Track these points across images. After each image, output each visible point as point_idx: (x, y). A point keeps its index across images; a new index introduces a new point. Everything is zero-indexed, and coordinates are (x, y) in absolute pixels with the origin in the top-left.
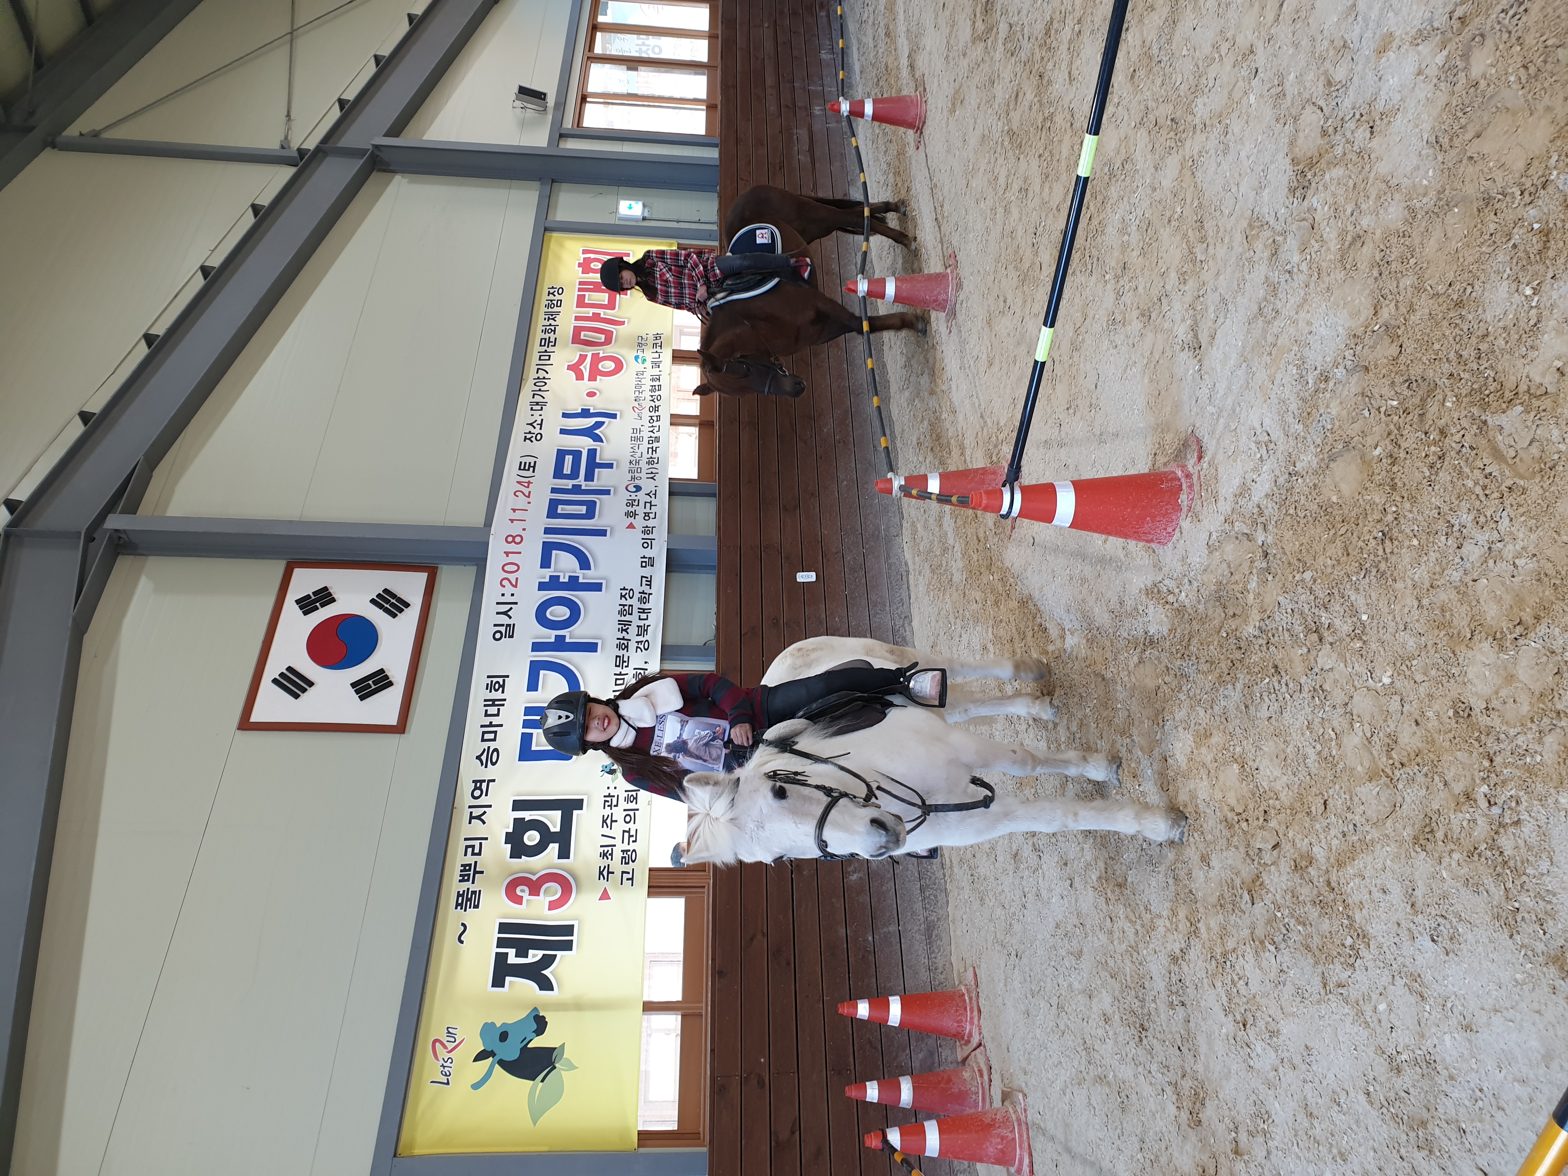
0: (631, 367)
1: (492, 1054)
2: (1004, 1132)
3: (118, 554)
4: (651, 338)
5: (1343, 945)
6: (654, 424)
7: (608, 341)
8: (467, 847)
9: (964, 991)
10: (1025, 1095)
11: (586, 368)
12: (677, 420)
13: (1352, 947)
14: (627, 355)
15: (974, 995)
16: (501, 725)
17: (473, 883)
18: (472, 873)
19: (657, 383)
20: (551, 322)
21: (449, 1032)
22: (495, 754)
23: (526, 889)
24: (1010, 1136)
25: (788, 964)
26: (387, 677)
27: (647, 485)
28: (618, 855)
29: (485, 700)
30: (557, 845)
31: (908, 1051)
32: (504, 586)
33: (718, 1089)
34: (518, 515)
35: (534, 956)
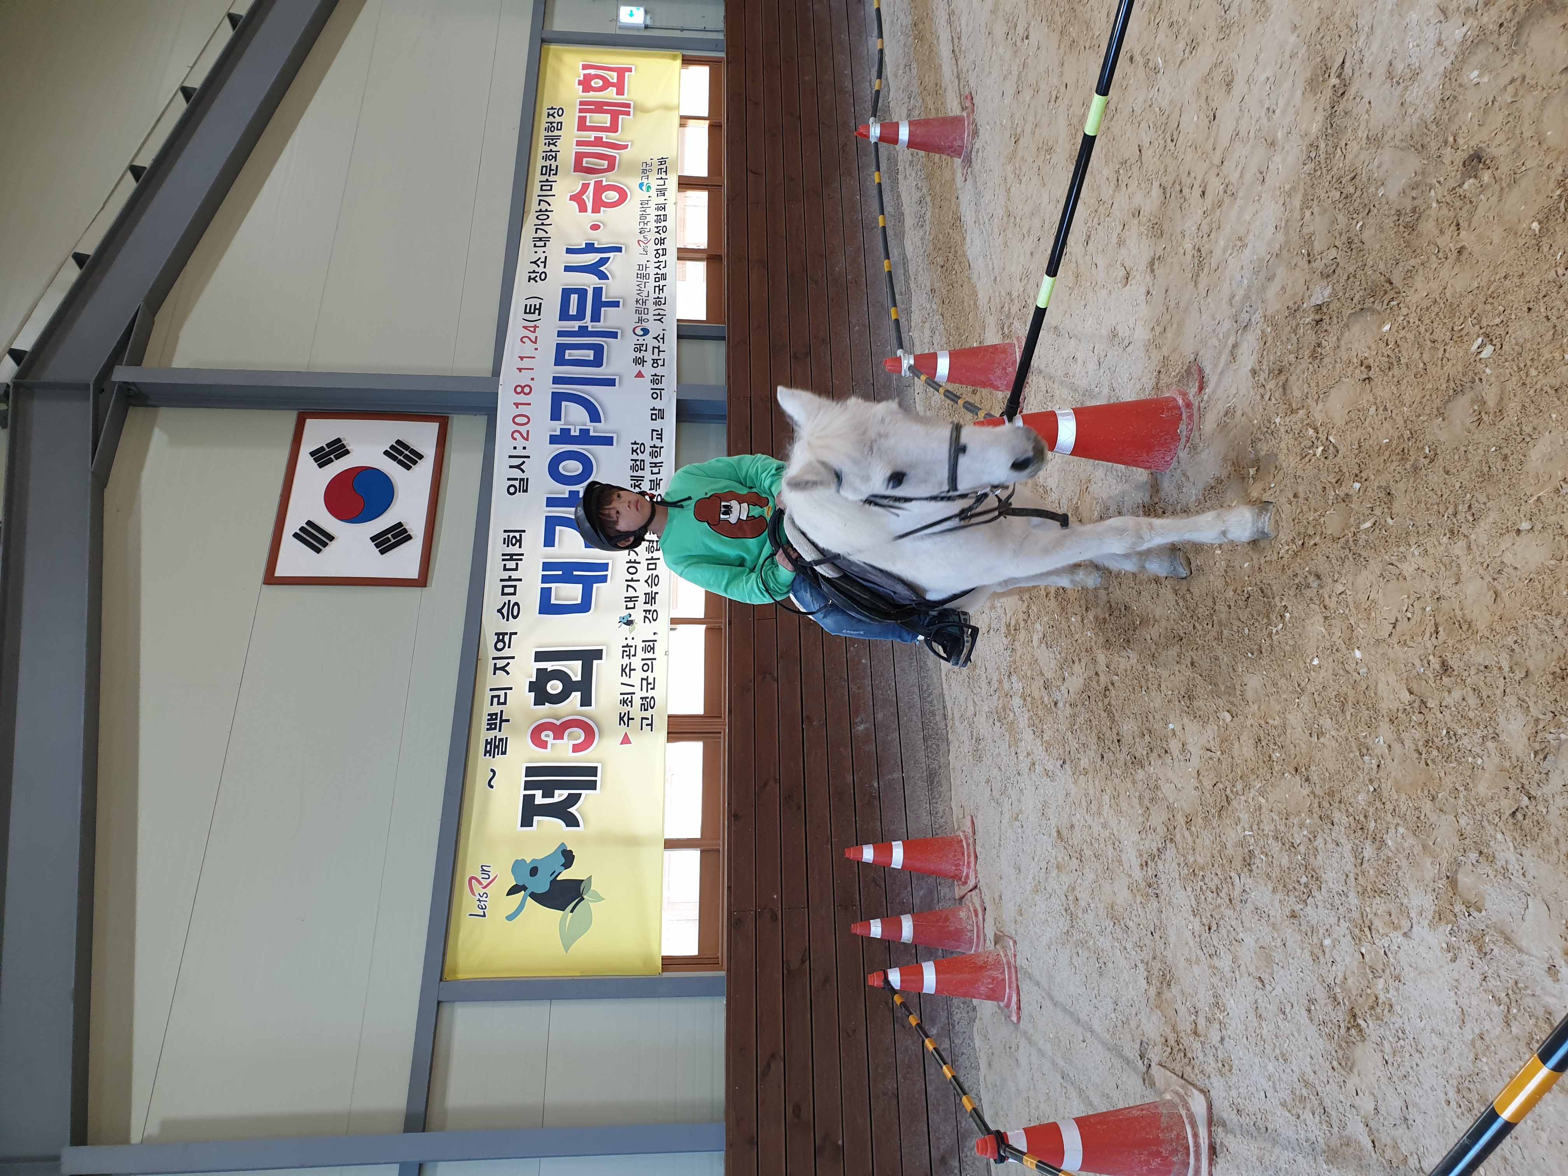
0: (636, 196)
1: (524, 888)
2: (995, 973)
3: (129, 405)
4: (656, 163)
5: (1299, 882)
6: (660, 259)
7: (611, 168)
8: (493, 697)
9: (962, 837)
10: (1015, 942)
11: (589, 198)
12: (685, 254)
14: (631, 183)
15: (971, 841)
16: (520, 580)
17: (500, 731)
18: (498, 721)
19: (662, 213)
20: (552, 147)
21: (483, 870)
22: (516, 607)
23: (551, 733)
24: (1001, 977)
25: (799, 808)
26: (405, 531)
27: (655, 328)
28: (637, 702)
29: (503, 555)
30: (579, 693)
31: (909, 889)
32: (515, 439)
33: (735, 923)
34: (526, 363)
35: (560, 795)
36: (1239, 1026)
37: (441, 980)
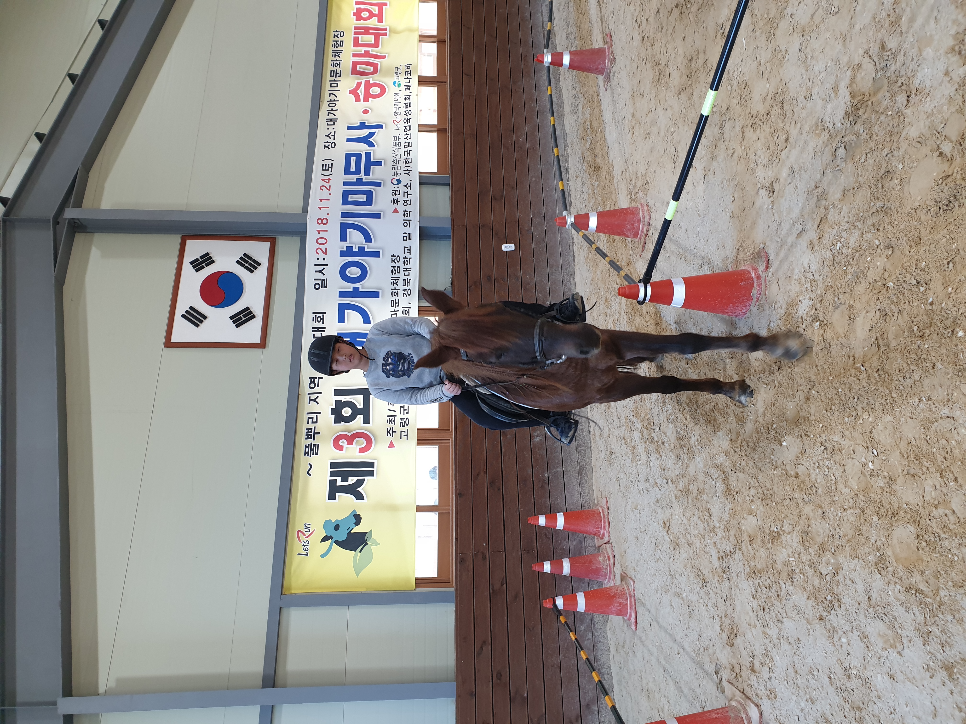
0: (391, 90)
1: (331, 538)
3: (75, 232)
4: (404, 67)
6: (408, 132)
7: (375, 71)
8: (309, 418)
9: (600, 511)
10: (634, 582)
11: (361, 92)
12: (423, 128)
13: (831, 602)
14: (388, 81)
15: (606, 513)
17: (314, 440)
18: (313, 434)
19: (408, 101)
20: (337, 58)
21: (306, 527)
23: (345, 441)
24: (625, 602)
25: (499, 489)
26: (251, 312)
27: (405, 179)
28: (398, 421)
29: (313, 328)
30: (362, 416)
31: (567, 540)
32: (318, 254)
33: (460, 561)
34: (324, 204)
35: (352, 480)
36: (782, 673)
37: (281, 594)
